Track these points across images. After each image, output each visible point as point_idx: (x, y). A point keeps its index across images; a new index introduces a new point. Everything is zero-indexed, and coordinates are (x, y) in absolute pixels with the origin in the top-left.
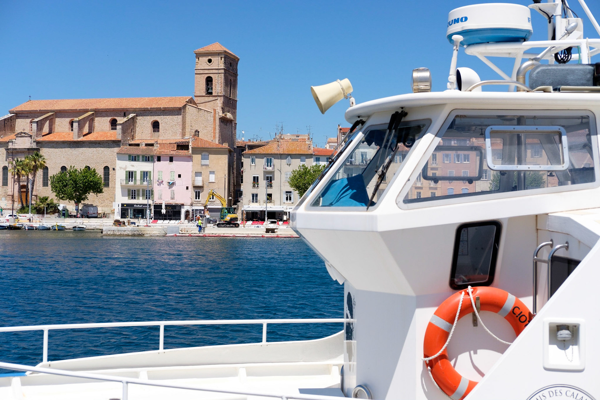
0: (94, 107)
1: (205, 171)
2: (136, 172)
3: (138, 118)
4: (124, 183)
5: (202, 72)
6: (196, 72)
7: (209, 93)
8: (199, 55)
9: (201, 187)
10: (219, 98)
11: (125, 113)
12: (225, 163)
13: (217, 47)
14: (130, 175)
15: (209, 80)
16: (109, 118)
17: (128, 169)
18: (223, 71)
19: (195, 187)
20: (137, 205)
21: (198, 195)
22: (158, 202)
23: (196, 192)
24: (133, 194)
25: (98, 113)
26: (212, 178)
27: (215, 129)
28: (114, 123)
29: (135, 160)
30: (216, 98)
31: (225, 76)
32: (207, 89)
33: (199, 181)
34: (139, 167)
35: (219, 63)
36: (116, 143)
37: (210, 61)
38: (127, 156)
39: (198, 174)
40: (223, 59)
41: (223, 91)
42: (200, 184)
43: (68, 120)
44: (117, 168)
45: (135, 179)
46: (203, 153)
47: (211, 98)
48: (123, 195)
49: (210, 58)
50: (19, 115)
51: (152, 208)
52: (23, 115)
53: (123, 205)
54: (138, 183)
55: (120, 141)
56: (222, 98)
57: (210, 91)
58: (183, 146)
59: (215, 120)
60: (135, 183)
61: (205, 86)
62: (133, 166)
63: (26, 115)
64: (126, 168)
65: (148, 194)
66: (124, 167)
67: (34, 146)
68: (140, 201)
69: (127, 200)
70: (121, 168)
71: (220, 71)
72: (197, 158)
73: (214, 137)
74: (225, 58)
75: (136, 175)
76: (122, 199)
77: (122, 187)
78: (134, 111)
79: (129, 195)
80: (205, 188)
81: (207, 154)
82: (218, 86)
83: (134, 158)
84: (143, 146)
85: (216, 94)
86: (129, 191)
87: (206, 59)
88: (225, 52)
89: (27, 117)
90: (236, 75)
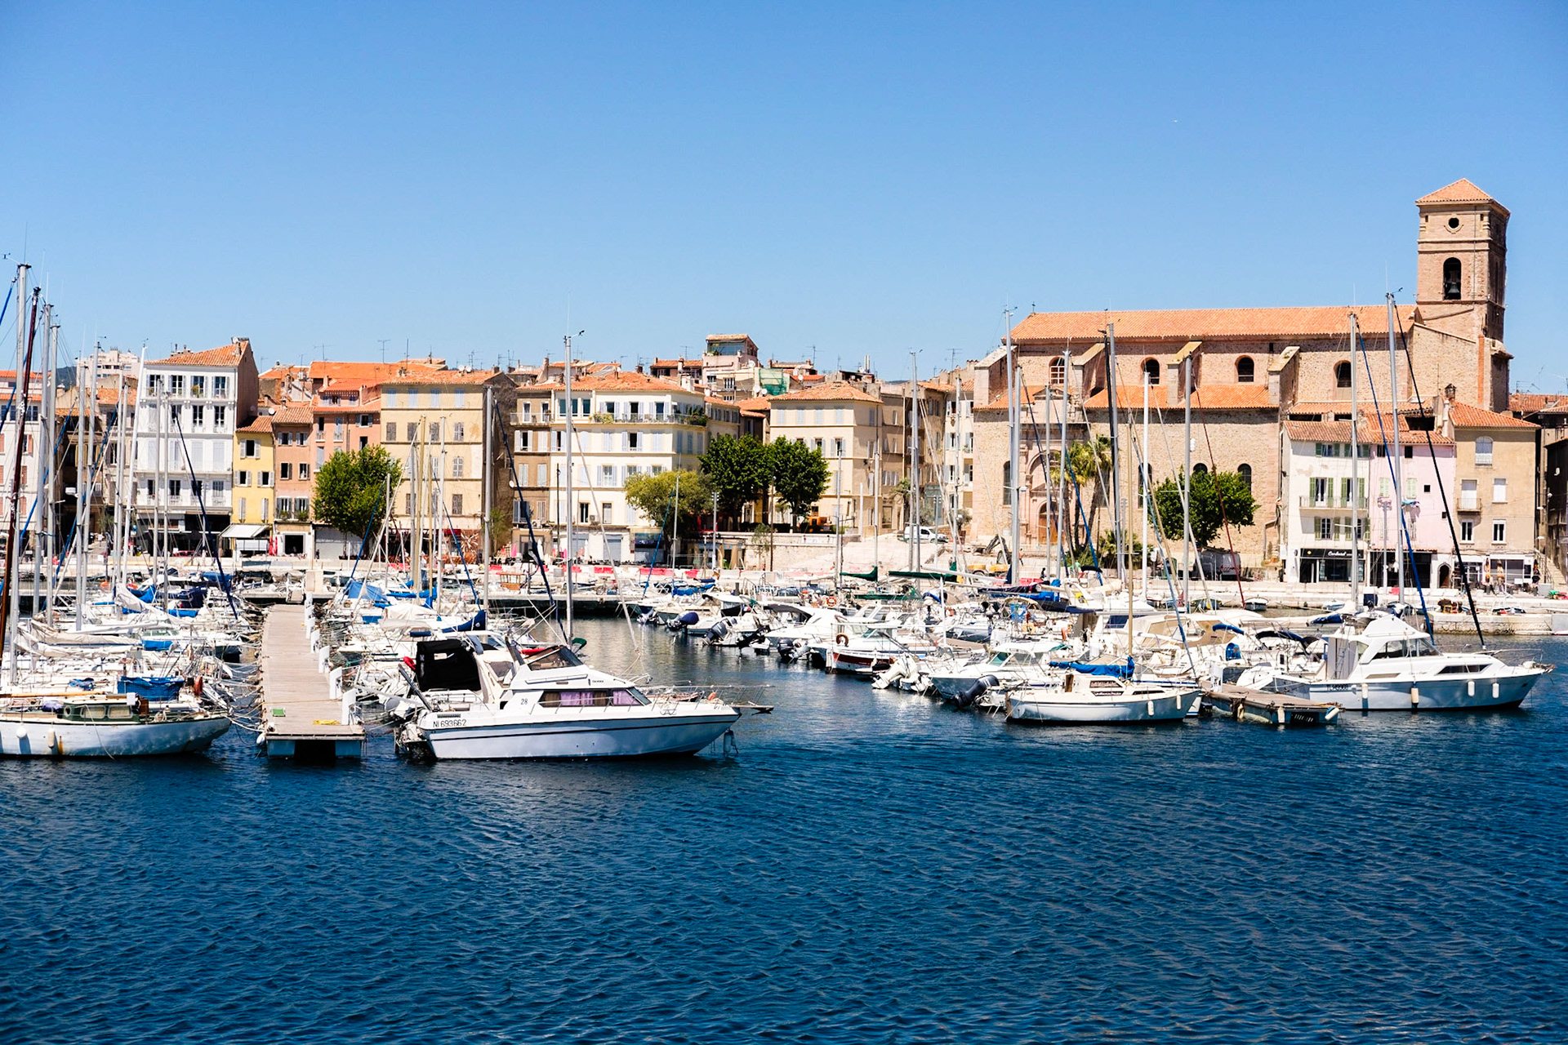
0: (1199, 333)
1: (1484, 479)
2: (1331, 480)
3: (1302, 354)
4: (1306, 504)
5: (1434, 247)
6: (1421, 247)
7: (1452, 293)
8: (1426, 210)
9: (1475, 514)
10: (1477, 307)
11: (1272, 345)
12: (1530, 460)
13: (1465, 190)
14: (1320, 487)
15: (1452, 269)
16: (1236, 356)
17: (1315, 475)
18: (1486, 246)
19: (1461, 513)
20: (1334, 551)
21: (1467, 531)
22: (1379, 544)
23: (1464, 525)
24: (1324, 527)
25: (1210, 344)
26: (1500, 493)
27: (1481, 380)
28: (1245, 369)
29: (1329, 454)
30: (1470, 307)
31: (1490, 257)
32: (1447, 289)
33: (1470, 502)
34: (1336, 469)
35: (1475, 227)
36: (1268, 414)
37: (1454, 223)
38: (1314, 446)
39: (1468, 484)
40: (1486, 218)
41: (1485, 290)
42: (1472, 506)
43: (1141, 358)
44: (1291, 472)
45: (1331, 496)
46: (1480, 439)
47: (1457, 308)
48: (1305, 531)
49: (1454, 215)
50: (1024, 349)
51: (1367, 558)
52: (1035, 348)
53: (1304, 552)
54: (1337, 504)
55: (1276, 410)
56: (1485, 307)
57: (1453, 291)
58: (1422, 421)
59: (1481, 359)
60: (1330, 505)
61: (1442, 280)
62: (1325, 467)
63: (1041, 349)
64: (1310, 472)
65: (1362, 528)
66: (1306, 468)
67: (1077, 418)
68: (1340, 543)
69: (1313, 542)
70: (1300, 471)
71: (1479, 246)
72: (1466, 448)
73: (1480, 397)
74: (1490, 215)
75: (1331, 486)
76: (1299, 538)
77: (1304, 514)
78: (1294, 340)
79: (1316, 530)
80: (1484, 515)
81: (1487, 439)
82: (1475, 282)
83: (1325, 450)
84: (1329, 422)
85: (1470, 299)
86: (1317, 520)
87: (1445, 218)
88: (1492, 202)
89: (1043, 353)
90: (1503, 250)
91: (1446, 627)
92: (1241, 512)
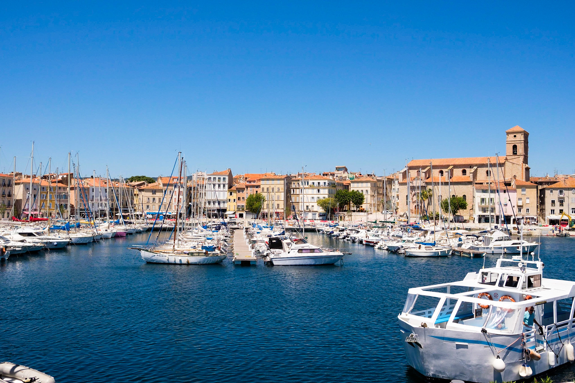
0: (453, 164)
1: (524, 198)
2: (486, 198)
3: (478, 168)
4: (480, 204)
5: (510, 142)
6: (507, 142)
7: (515, 153)
8: (508, 133)
9: (522, 206)
10: (521, 156)
11: (471, 166)
12: (535, 193)
13: (518, 128)
14: (483, 200)
15: (515, 147)
16: (462, 169)
17: (482, 197)
18: (523, 142)
19: (518, 206)
20: (487, 215)
21: (520, 210)
22: (498, 214)
23: (519, 209)
24: (484, 210)
25: (456, 166)
26: (528, 201)
27: (523, 174)
28: (464, 172)
29: (485, 192)
30: (519, 156)
31: (524, 144)
32: (513, 152)
33: (520, 203)
34: (486, 196)
35: (520, 137)
36: (470, 183)
37: (515, 136)
38: (481, 190)
39: (520, 199)
40: (523, 135)
41: (523, 152)
42: (521, 204)
43: (439, 170)
44: (476, 197)
45: (486, 202)
46: (523, 188)
47: (516, 157)
48: (479, 211)
49: (515, 134)
50: (411, 168)
51: (495, 217)
52: (413, 168)
53: (479, 216)
54: (487, 204)
55: (472, 182)
56: (523, 156)
57: (515, 152)
58: (508, 184)
59: (522, 169)
60: (486, 204)
61: (512, 150)
62: (484, 195)
64: (481, 197)
65: (493, 210)
66: (479, 196)
67: (424, 185)
68: (487, 213)
69: (481, 213)
70: (478, 196)
71: (521, 142)
72: (519, 190)
73: (522, 178)
74: (524, 134)
75: (486, 200)
76: (478, 212)
77: (479, 207)
78: (476, 165)
79: (482, 210)
80: (524, 207)
81: (524, 188)
82: (520, 150)
83: (484, 191)
84: (485, 184)
85: (519, 154)
86: (482, 208)
87: (513, 135)
88: (525, 131)
89: (415, 169)
90: (528, 142)
91: (515, 233)
92: (464, 207)
